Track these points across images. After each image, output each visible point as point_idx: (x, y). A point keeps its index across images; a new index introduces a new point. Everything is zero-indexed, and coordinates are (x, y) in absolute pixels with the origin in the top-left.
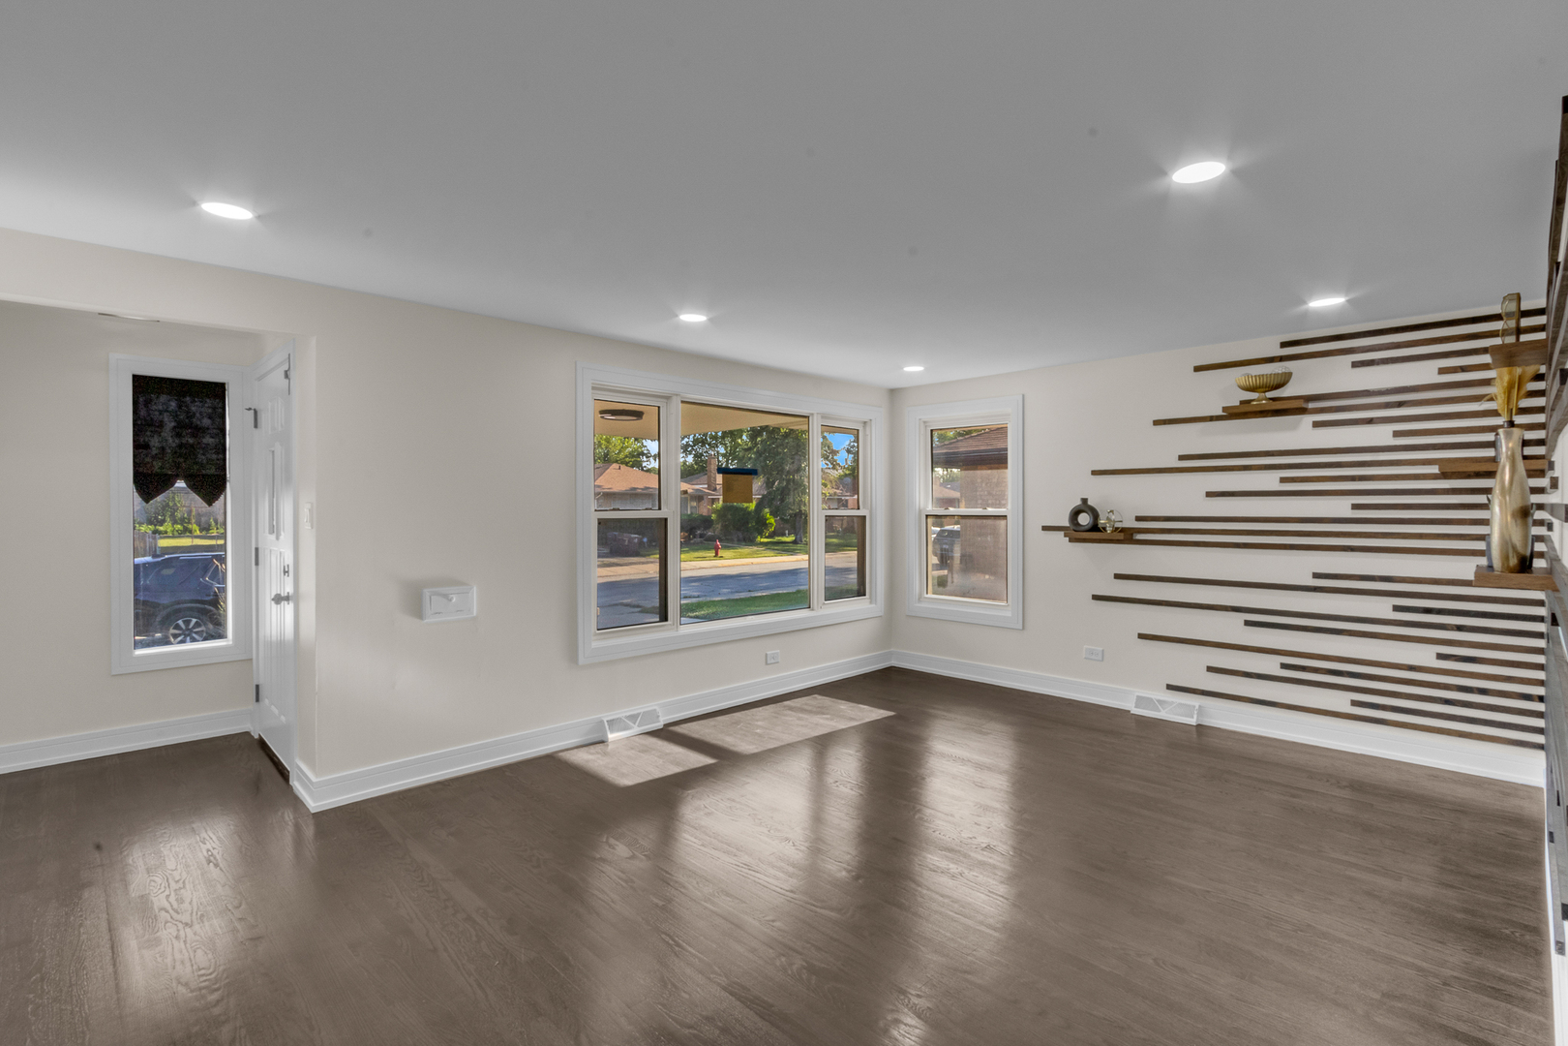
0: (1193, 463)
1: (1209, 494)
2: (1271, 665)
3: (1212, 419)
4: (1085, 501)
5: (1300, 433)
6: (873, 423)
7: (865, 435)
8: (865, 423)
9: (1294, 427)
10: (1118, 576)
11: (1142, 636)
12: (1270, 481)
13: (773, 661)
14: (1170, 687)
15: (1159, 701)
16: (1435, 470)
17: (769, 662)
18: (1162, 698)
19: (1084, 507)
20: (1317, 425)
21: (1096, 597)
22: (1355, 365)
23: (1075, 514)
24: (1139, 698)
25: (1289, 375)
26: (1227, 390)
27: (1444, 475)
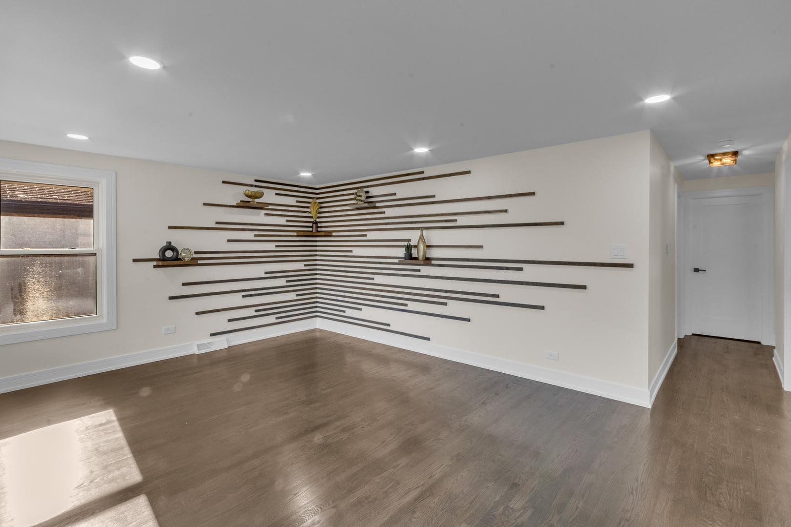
0: (222, 226)
1: (229, 241)
2: (251, 312)
3: (230, 206)
4: (170, 243)
5: (259, 217)
9: (258, 215)
10: (184, 284)
11: (197, 313)
12: (250, 235)
14: (212, 335)
15: (208, 343)
16: (295, 234)
18: (209, 341)
19: (169, 247)
20: (266, 214)
21: (172, 298)
22: (277, 194)
23: (164, 250)
24: (198, 345)
25: (263, 194)
26: (236, 195)
27: (297, 236)
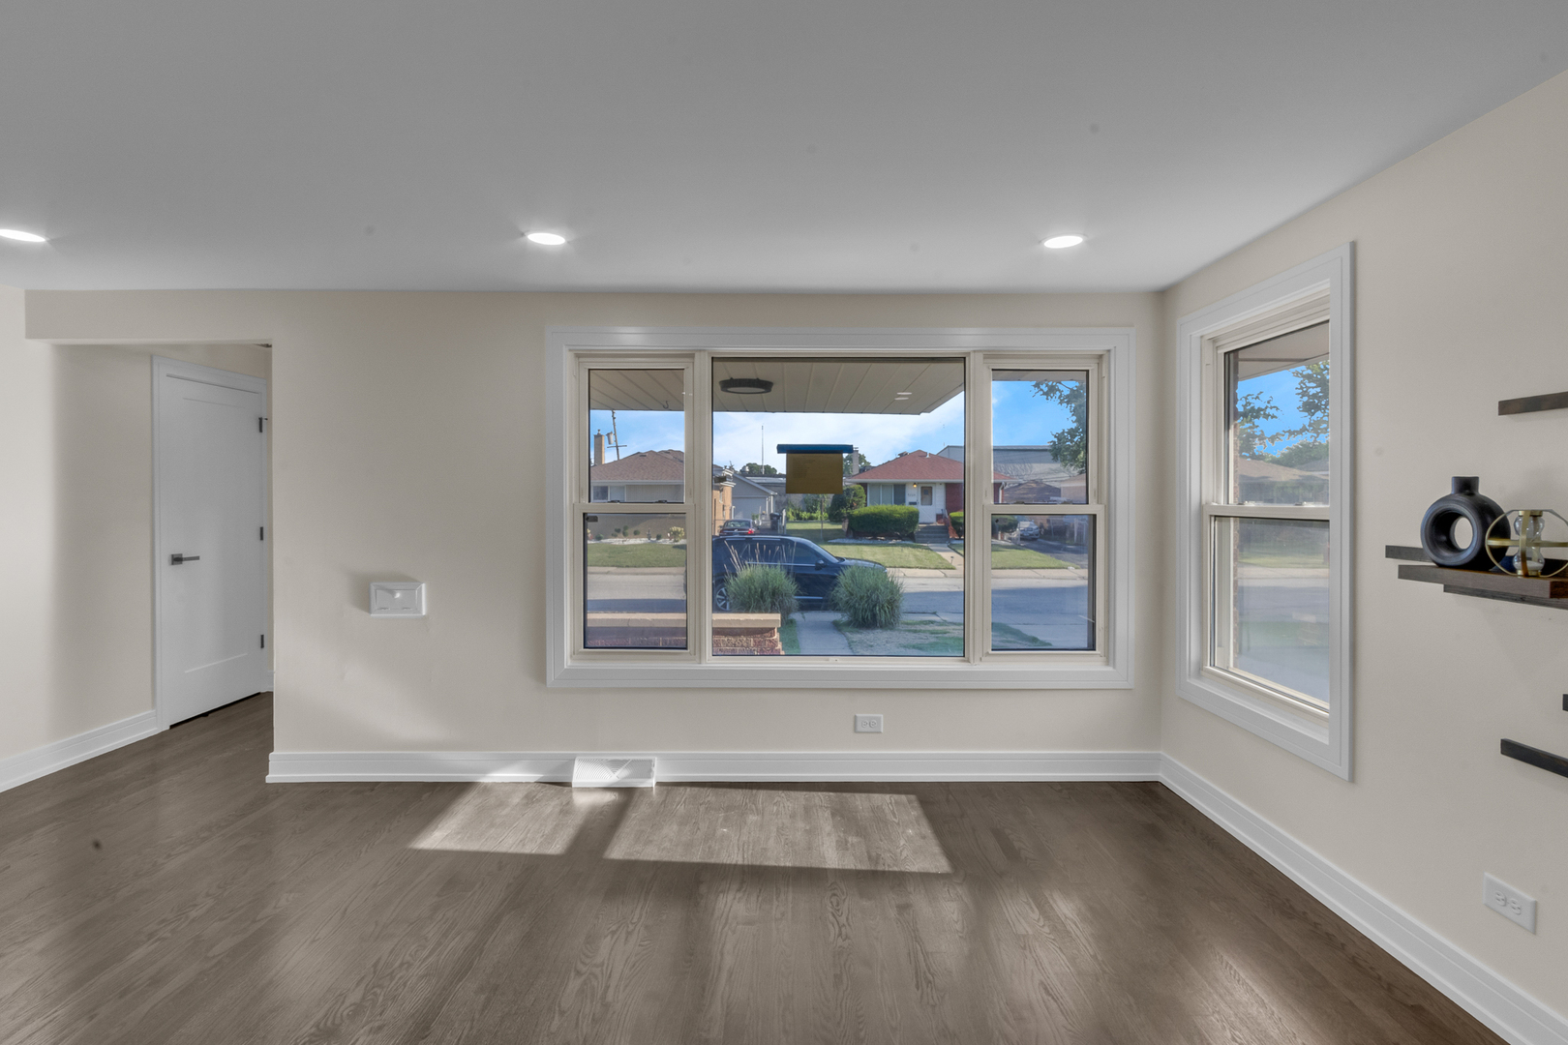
4: (1468, 485)
6: (1112, 353)
7: (1100, 379)
8: (1100, 357)
13: (868, 729)
17: (859, 728)
21: (1511, 749)
